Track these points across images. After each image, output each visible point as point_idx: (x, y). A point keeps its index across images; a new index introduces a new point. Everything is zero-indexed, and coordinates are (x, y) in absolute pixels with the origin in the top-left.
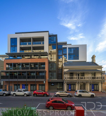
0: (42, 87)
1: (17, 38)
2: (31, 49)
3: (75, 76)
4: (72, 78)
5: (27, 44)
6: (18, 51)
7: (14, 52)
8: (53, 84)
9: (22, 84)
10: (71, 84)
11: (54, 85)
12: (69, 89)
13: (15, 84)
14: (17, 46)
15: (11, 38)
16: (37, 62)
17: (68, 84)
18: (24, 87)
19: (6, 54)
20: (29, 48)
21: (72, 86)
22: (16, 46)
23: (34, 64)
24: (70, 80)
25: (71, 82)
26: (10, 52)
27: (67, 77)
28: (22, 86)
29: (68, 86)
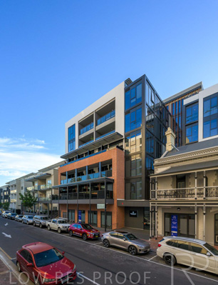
1: (75, 125)
4: (183, 194)
7: (72, 151)
8: (133, 214)
11: (136, 216)
15: (69, 128)
16: (97, 162)
19: (61, 157)
21: (183, 222)
22: (74, 140)
24: (174, 199)
25: (179, 208)
29: (168, 219)
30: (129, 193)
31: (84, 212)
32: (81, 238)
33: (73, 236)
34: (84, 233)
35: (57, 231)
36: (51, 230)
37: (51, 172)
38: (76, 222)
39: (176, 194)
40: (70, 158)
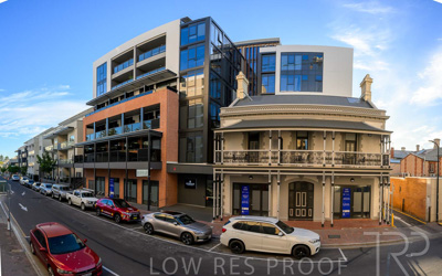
3: (268, 149)
6: (108, 89)
7: (102, 94)
8: (190, 184)
10: (252, 187)
11: (194, 187)
12: (241, 205)
17: (235, 186)
21: (256, 194)
22: (105, 80)
24: (245, 164)
25: (251, 176)
29: (237, 192)
30: (185, 153)
31: (118, 181)
32: (113, 219)
33: (101, 216)
34: (117, 213)
35: (79, 207)
36: (72, 205)
37: (74, 124)
38: (107, 195)
39: (248, 158)
40: (98, 104)
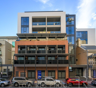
0: (62, 74)
1: (28, 17)
2: (45, 30)
5: (38, 25)
6: (30, 32)
7: (25, 33)
9: (38, 71)
13: (29, 70)
14: (29, 26)
15: (22, 18)
18: (40, 74)
20: (43, 29)
23: (49, 47)
26: (21, 33)
27: (91, 62)
28: (38, 73)
